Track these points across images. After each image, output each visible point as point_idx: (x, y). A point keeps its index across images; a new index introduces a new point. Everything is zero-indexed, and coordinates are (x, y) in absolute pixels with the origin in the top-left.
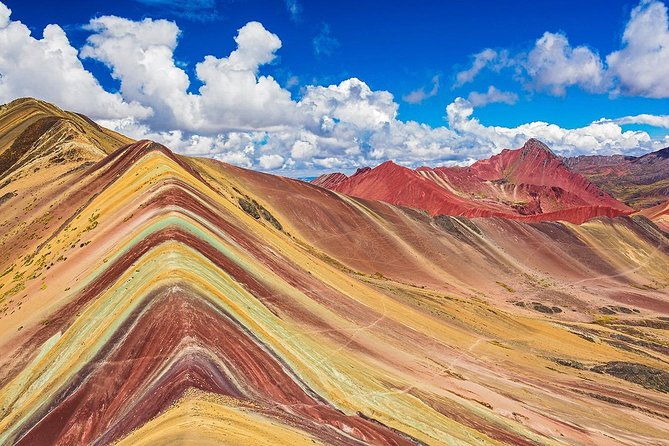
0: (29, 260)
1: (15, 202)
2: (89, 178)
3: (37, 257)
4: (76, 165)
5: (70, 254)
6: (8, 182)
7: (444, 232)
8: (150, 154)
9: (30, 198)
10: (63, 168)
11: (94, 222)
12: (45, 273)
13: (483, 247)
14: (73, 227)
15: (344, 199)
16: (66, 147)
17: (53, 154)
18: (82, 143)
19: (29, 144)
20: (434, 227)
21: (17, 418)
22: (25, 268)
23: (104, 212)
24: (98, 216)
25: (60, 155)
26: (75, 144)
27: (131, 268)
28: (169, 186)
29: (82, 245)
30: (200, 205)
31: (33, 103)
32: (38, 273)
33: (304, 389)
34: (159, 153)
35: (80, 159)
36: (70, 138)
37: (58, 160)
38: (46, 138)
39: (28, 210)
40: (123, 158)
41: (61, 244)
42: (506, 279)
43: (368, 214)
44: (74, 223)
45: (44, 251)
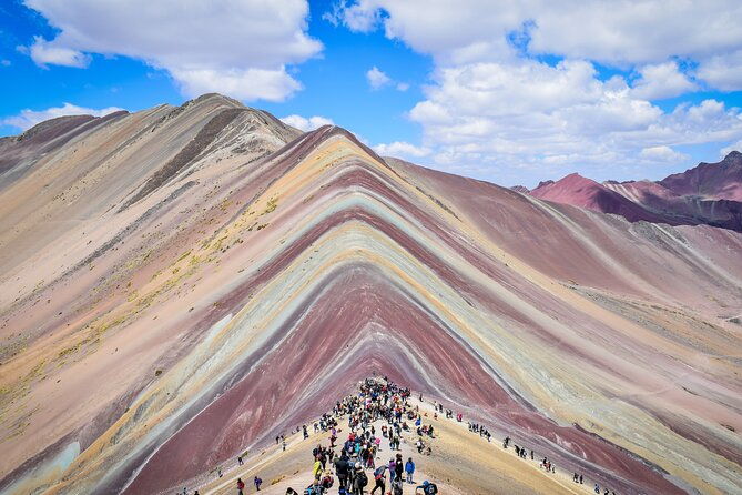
0: (206, 244)
1: (196, 190)
2: (270, 164)
3: (214, 242)
4: (257, 155)
5: (247, 237)
6: (191, 173)
7: (644, 240)
8: (332, 138)
9: (210, 187)
10: (244, 158)
11: (273, 206)
12: (221, 256)
13: (689, 258)
14: (250, 211)
15: (533, 201)
16: (248, 138)
17: (236, 145)
18: (265, 134)
19: (213, 136)
20: (634, 234)
21: (181, 403)
22: (202, 252)
23: (283, 196)
24: (276, 200)
25: (243, 146)
26: (257, 134)
27: (310, 248)
28: (352, 168)
29: (259, 228)
30: (385, 187)
31: (218, 99)
32: (213, 256)
33: (508, 391)
34: (342, 137)
35: (261, 150)
36: (252, 129)
37: (240, 151)
38: (229, 129)
39: (207, 197)
40: (304, 144)
41: (238, 229)
42: (718, 293)
43: (559, 219)
44: (252, 207)
45: (221, 235)
